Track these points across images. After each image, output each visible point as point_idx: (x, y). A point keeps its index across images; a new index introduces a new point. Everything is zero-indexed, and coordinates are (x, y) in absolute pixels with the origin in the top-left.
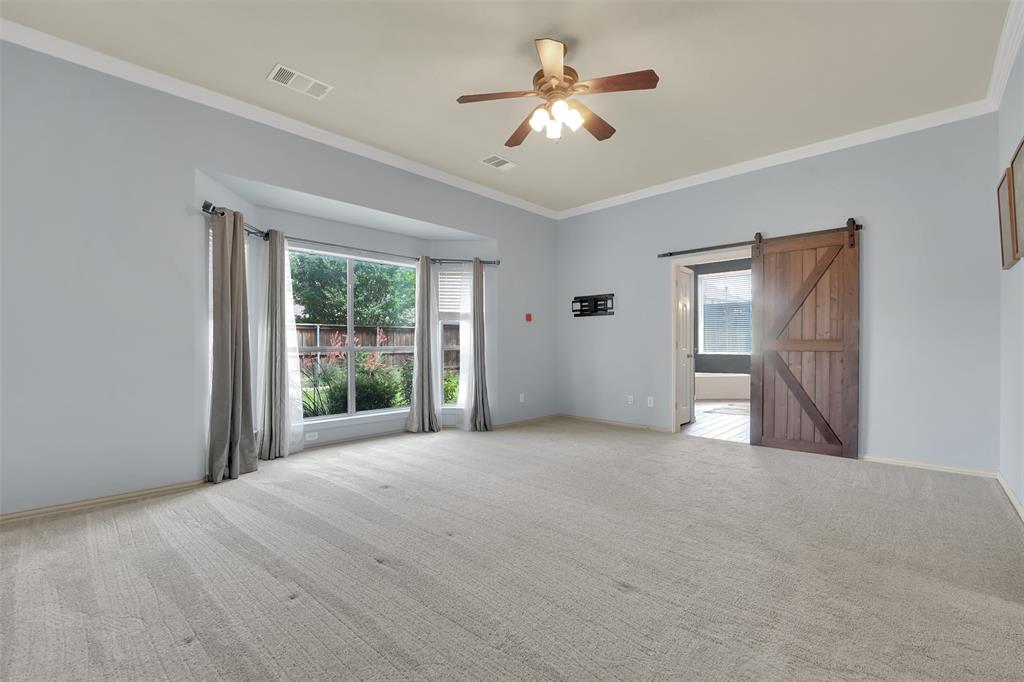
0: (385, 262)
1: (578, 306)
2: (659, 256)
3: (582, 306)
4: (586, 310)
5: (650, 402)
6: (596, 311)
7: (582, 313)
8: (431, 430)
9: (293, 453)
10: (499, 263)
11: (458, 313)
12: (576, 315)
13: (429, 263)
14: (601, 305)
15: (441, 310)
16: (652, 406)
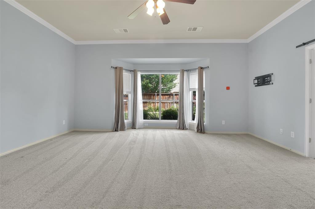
0: (170, 73)
1: (256, 81)
2: (297, 47)
3: (258, 81)
4: (259, 83)
5: (293, 135)
6: (264, 83)
7: (258, 85)
8: (183, 129)
9: (139, 128)
10: (208, 67)
11: (195, 88)
12: (256, 86)
13: (183, 72)
14: (266, 80)
15: (190, 87)
16: (294, 137)
